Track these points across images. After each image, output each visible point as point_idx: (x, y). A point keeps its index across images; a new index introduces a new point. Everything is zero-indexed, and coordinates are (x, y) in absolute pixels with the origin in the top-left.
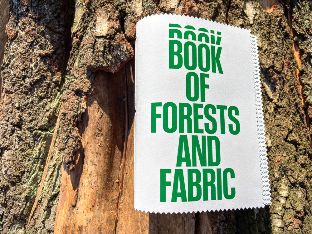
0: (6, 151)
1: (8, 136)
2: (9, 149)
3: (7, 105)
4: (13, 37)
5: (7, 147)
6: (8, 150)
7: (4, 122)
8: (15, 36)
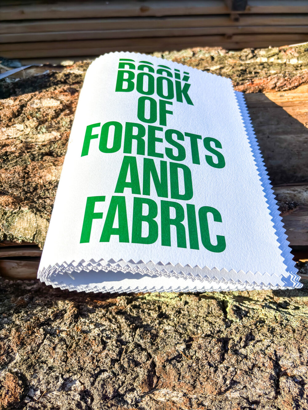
0: (280, 363)
1: (250, 363)
2: (276, 355)
3: (180, 374)
4: (20, 382)
5: (273, 360)
6: (278, 359)
7: (219, 377)
8: (19, 377)
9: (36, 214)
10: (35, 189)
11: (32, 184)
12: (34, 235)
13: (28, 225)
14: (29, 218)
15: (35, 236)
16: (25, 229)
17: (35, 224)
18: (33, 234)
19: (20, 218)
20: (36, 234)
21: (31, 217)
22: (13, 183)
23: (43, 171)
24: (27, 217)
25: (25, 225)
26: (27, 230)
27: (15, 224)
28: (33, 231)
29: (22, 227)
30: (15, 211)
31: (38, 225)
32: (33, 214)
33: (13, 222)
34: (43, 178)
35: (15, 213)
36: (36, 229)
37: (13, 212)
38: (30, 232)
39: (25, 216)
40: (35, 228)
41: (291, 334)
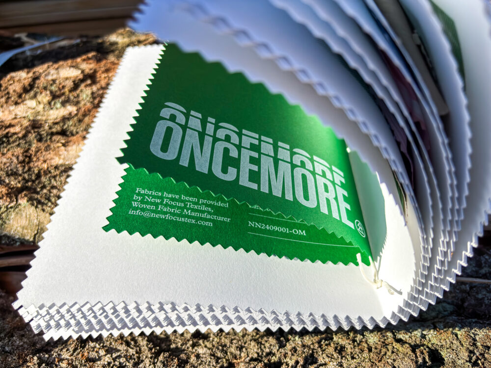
9: (36, 207)
10: (38, 176)
11: (34, 171)
12: (35, 235)
13: (27, 222)
14: (28, 213)
15: (37, 236)
16: (23, 228)
17: (36, 221)
18: (33, 234)
19: (17, 213)
20: (37, 233)
21: (31, 212)
22: (11, 170)
23: (50, 153)
24: (25, 211)
25: (24, 222)
26: (26, 229)
27: (11, 221)
28: (33, 230)
29: (19, 225)
30: (12, 205)
31: (39, 222)
32: (33, 208)
33: (8, 219)
34: (48, 161)
35: (11, 208)
36: (37, 228)
37: (9, 206)
38: (29, 231)
39: (24, 211)
40: (36, 226)
41: (366, 354)
